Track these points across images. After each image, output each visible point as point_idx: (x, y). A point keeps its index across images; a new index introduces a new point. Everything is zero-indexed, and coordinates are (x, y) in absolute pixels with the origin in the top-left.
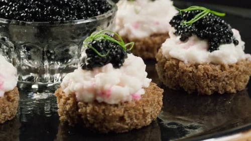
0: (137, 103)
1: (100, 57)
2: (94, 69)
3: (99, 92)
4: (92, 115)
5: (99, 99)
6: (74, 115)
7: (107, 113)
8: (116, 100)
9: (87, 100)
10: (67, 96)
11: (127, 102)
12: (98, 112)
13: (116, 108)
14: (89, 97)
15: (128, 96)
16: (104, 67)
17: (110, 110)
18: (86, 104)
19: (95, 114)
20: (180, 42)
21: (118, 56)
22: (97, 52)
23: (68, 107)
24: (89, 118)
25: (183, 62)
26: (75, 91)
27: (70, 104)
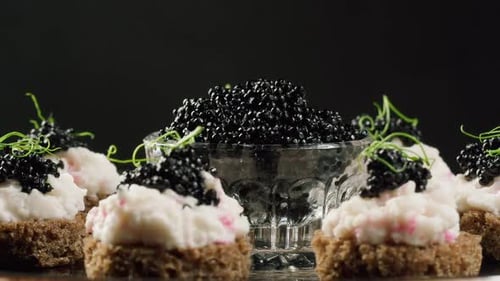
0: (452, 247)
1: (394, 173)
2: (381, 195)
3: (396, 225)
4: (386, 262)
5: (396, 236)
6: (354, 266)
7: (409, 258)
8: (422, 238)
9: (375, 240)
10: (338, 240)
11: (437, 244)
12: (396, 258)
13: (423, 251)
14: (379, 234)
15: (440, 233)
16: (400, 189)
17: (415, 253)
18: (375, 247)
19: (392, 259)
20: (479, 185)
21: (419, 173)
22: (390, 166)
23: (343, 255)
24: (381, 268)
25: (490, 212)
26: (354, 229)
27: (345, 250)
